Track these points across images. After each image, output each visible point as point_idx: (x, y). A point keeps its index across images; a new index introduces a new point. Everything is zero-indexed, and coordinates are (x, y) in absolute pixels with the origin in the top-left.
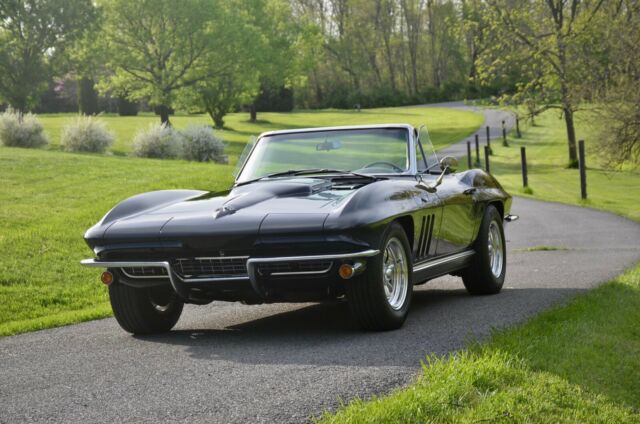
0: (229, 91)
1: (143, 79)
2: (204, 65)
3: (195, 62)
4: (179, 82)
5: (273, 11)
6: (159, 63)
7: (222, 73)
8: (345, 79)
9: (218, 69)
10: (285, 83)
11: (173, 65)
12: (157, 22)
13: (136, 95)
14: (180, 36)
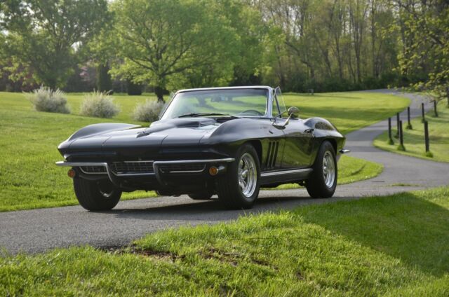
0: (210, 78)
1: (145, 67)
2: (191, 57)
3: (184, 54)
4: (172, 70)
5: (246, 15)
6: (157, 55)
7: (204, 62)
8: (303, 69)
9: (201, 60)
10: (255, 71)
11: (168, 57)
12: (156, 24)
13: (139, 79)
14: (173, 35)
